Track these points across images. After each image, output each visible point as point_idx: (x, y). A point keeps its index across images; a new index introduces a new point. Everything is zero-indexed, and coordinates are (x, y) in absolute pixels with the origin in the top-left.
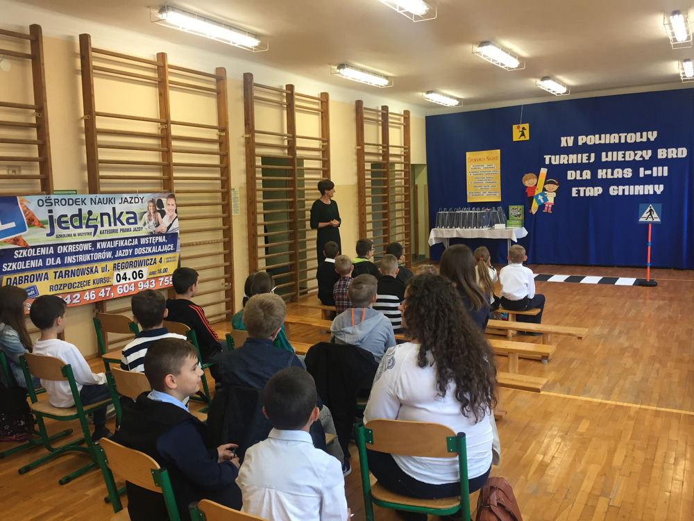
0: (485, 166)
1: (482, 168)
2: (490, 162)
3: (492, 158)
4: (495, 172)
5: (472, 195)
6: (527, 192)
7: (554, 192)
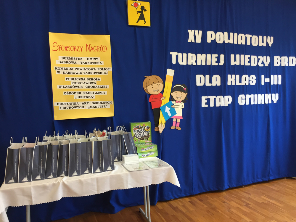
0: (85, 60)
1: (78, 62)
2: (92, 54)
3: (96, 48)
4: (102, 71)
5: (62, 108)
6: (151, 103)
7: (182, 101)
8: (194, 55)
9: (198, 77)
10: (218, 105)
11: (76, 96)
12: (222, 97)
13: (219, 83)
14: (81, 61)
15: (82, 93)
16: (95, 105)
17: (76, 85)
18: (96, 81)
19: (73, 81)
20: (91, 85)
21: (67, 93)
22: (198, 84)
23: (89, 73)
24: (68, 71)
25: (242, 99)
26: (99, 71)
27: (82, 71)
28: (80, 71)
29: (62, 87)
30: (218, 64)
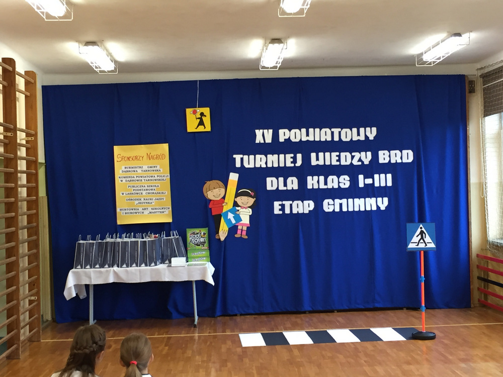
0: (145, 168)
1: (139, 170)
2: (152, 163)
3: (155, 157)
4: (161, 178)
5: (124, 213)
6: (211, 209)
7: (249, 207)
8: (263, 157)
9: (269, 180)
10: (295, 211)
11: (137, 202)
12: (300, 202)
13: (296, 187)
14: (142, 169)
15: (142, 199)
16: (154, 211)
17: (137, 192)
18: (155, 188)
19: (134, 188)
20: (151, 191)
21: (129, 200)
22: (269, 188)
23: (149, 180)
24: (130, 179)
25: (329, 204)
26: (158, 178)
27: (143, 179)
28: (140, 178)
29: (125, 194)
30: (295, 165)
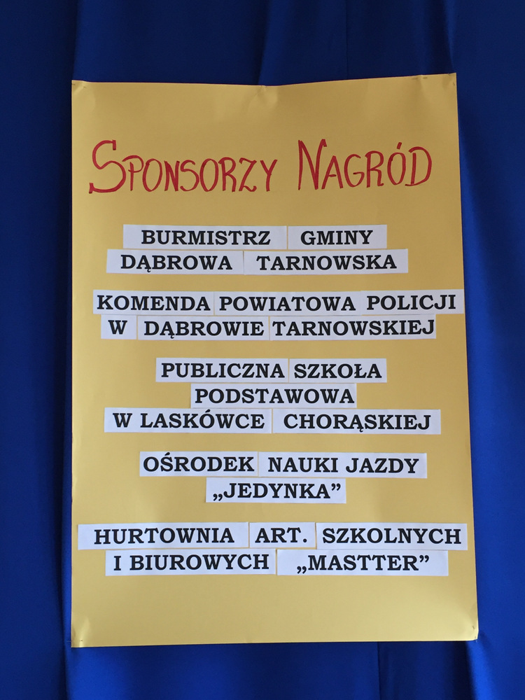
0: (285, 241)
1: (244, 259)
2: (335, 207)
3: (358, 165)
4: (395, 315)
5: (126, 563)
11: (220, 481)
14: (263, 251)
15: (261, 463)
16: (341, 550)
17: (224, 408)
18: (353, 384)
19: (207, 384)
20: (321, 408)
21: (165, 464)
23: (308, 328)
24: (174, 317)
26: (379, 314)
27: (266, 317)
28: (250, 315)
29: (135, 421)
